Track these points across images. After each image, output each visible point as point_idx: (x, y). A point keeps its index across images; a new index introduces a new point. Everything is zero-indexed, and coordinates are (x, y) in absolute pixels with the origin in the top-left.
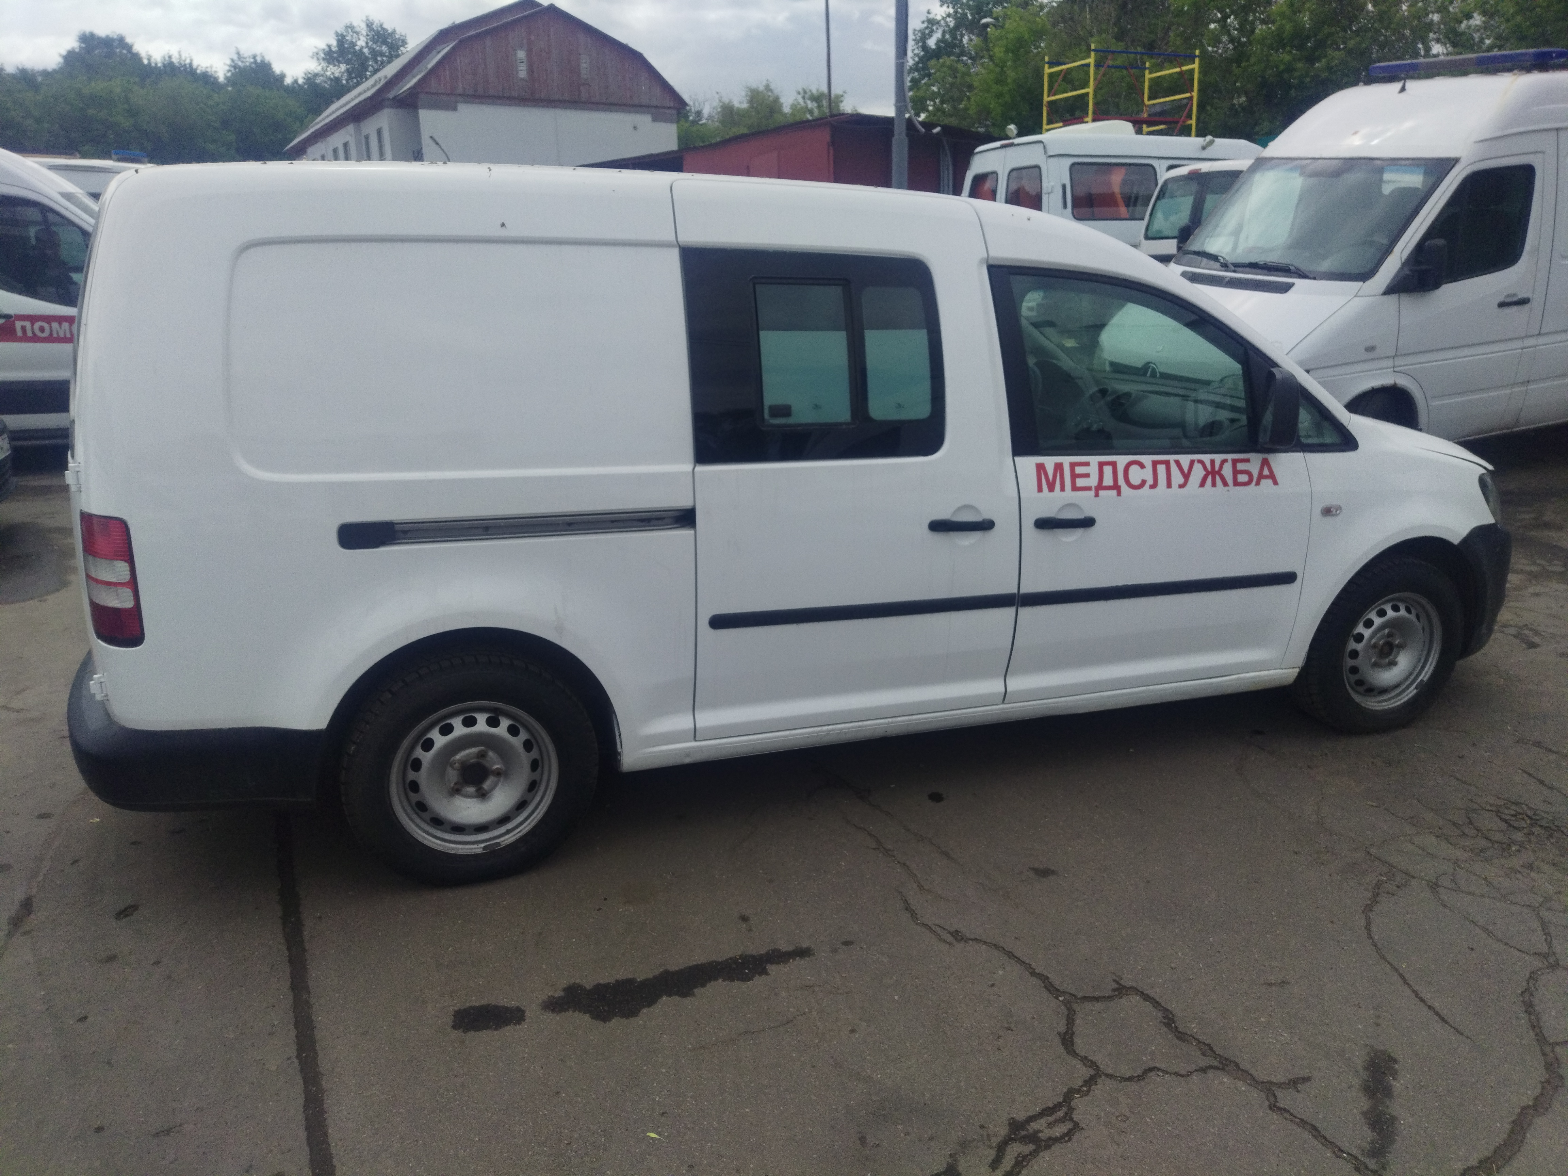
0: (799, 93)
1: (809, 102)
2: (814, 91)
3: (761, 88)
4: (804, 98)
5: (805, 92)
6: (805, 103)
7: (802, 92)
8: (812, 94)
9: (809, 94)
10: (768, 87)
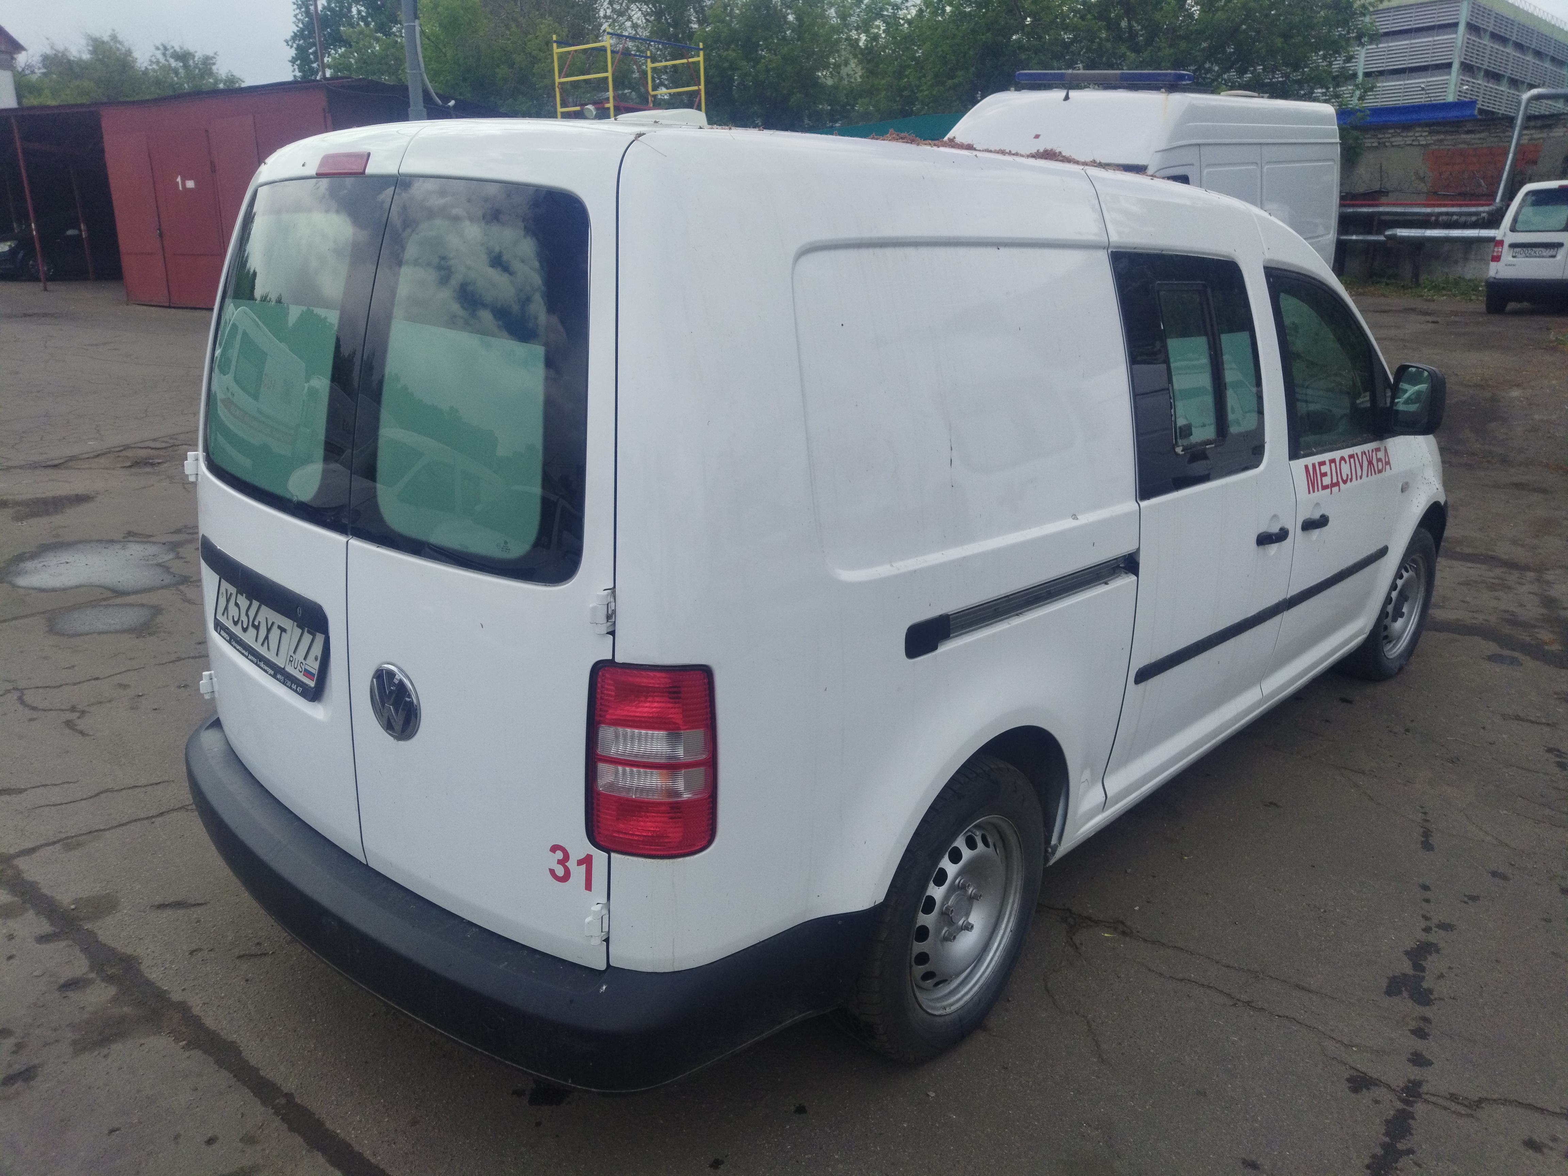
0: (157, 48)
1: (172, 61)
2: (178, 49)
3: (106, 38)
4: (164, 55)
5: (166, 49)
6: (166, 60)
7: (161, 47)
8: (175, 51)
9: (172, 51)
10: (114, 38)
